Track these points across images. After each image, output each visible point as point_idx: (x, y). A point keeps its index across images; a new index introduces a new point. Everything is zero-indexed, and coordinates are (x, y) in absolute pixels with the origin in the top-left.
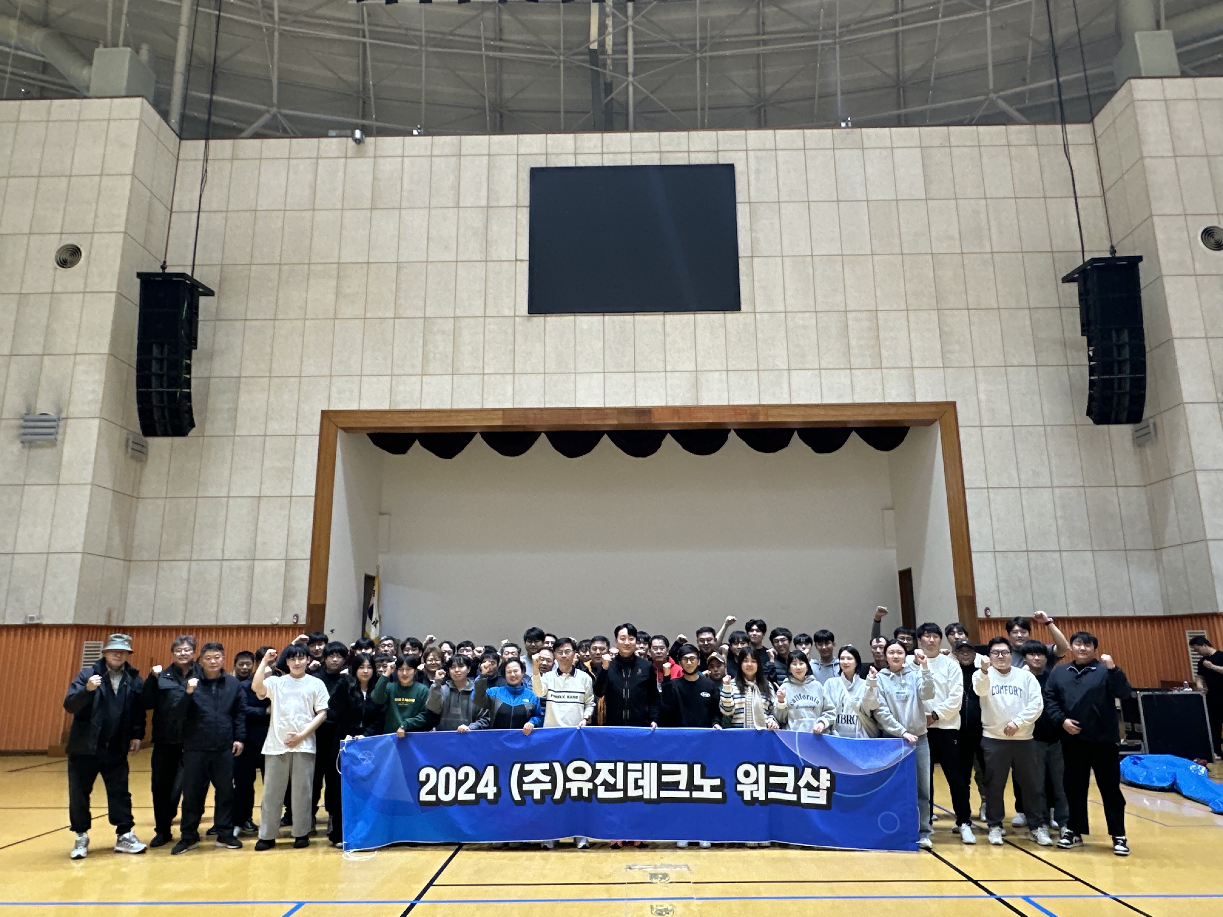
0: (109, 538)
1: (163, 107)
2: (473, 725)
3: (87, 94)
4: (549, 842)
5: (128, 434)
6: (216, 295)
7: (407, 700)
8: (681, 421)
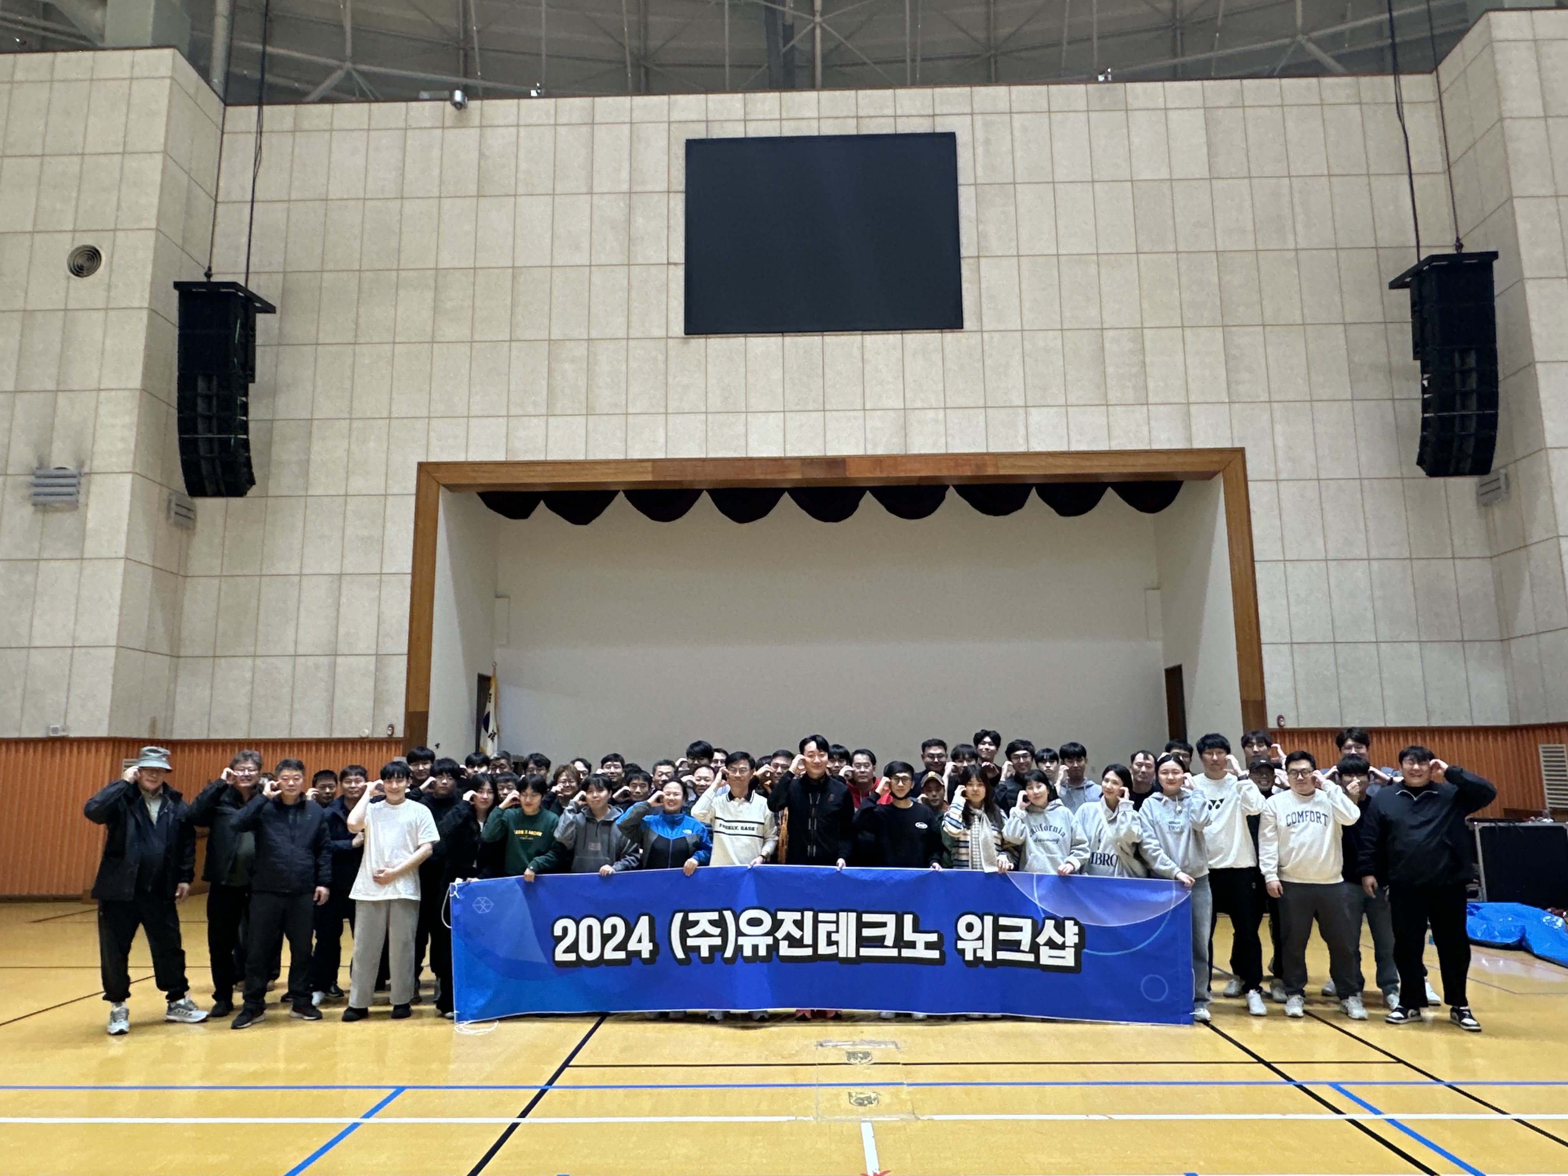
0: (150, 628)
1: (202, 63)
2: (619, 865)
3: (100, 45)
4: (717, 1012)
5: (170, 494)
6: (278, 310)
7: (531, 833)
8: (884, 475)
